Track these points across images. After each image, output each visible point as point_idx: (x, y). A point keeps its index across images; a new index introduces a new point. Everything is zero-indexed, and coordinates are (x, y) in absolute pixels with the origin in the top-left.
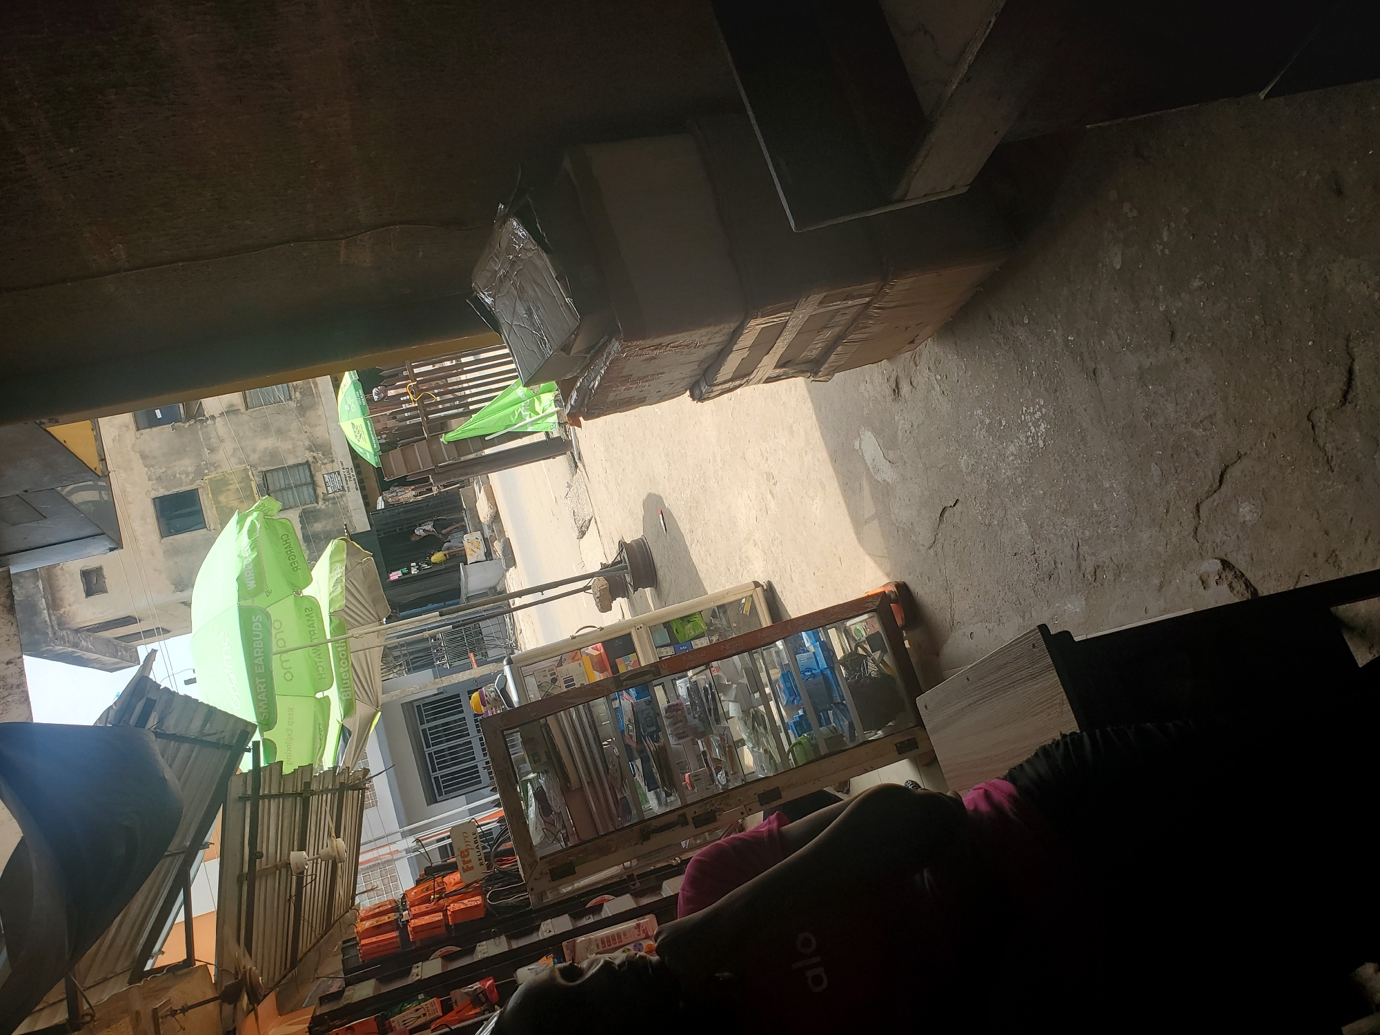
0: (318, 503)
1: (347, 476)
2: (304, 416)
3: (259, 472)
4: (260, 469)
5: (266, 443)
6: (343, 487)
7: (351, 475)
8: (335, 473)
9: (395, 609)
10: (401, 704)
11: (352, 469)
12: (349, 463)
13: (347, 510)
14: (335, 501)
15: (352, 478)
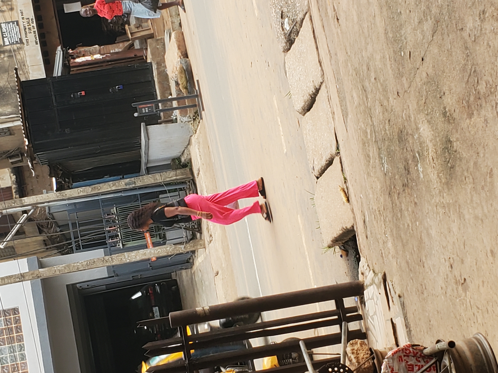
1: (27, 27)
6: (21, 39)
7: (31, 26)
8: (13, 22)
9: (69, 179)
10: (67, 286)
11: (32, 19)
12: (30, 13)
13: (24, 65)
14: (11, 54)
15: (33, 30)
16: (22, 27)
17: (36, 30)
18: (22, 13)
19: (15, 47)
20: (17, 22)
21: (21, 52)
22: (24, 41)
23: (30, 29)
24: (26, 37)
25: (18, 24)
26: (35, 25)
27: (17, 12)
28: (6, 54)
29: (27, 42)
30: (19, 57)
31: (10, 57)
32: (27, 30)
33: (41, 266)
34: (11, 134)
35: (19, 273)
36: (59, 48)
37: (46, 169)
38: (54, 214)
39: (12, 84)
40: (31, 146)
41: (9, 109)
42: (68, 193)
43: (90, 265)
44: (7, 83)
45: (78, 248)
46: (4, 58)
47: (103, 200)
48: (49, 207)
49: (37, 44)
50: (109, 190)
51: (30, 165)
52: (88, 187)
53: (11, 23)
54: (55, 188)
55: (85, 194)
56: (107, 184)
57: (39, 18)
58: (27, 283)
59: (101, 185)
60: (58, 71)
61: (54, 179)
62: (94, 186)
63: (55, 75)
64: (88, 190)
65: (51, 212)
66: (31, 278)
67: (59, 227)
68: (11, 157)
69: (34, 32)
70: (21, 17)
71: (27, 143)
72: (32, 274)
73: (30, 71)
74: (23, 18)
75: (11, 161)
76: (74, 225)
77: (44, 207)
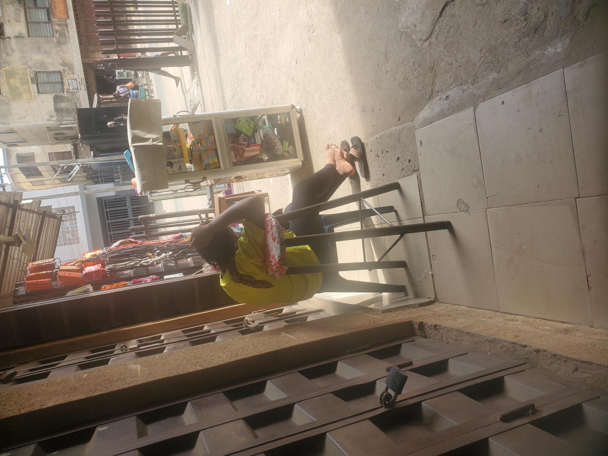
0: (63, 93)
2: (60, 47)
3: (33, 71)
4: (33, 70)
5: (37, 57)
6: (77, 87)
7: (83, 82)
8: (74, 79)
9: (98, 151)
10: (97, 198)
11: (83, 79)
12: (82, 76)
13: (79, 100)
14: (73, 94)
15: (83, 84)
16: (78, 82)
17: (85, 84)
18: (78, 75)
19: (75, 91)
20: (76, 79)
21: (78, 93)
22: (79, 88)
23: (82, 83)
24: (80, 87)
25: (76, 81)
26: (84, 81)
27: (76, 75)
28: (70, 94)
29: (81, 89)
30: (76, 95)
31: (72, 95)
32: (81, 84)
33: (85, 189)
34: (72, 129)
35: (75, 191)
36: (96, 94)
37: (88, 148)
38: (92, 167)
39: (73, 107)
40: (82, 137)
41: (71, 118)
42: (98, 158)
43: (107, 190)
44: (71, 107)
45: (102, 182)
46: (69, 95)
47: (114, 163)
48: (89, 164)
49: (85, 90)
50: (117, 159)
51: (81, 145)
52: (107, 157)
53: (73, 80)
54: (92, 155)
55: (106, 160)
56: (116, 156)
57: (86, 79)
58: (79, 197)
59: (113, 156)
60: (95, 105)
61: (92, 152)
62: (110, 156)
63: (94, 107)
64: (107, 158)
65: (90, 165)
66: (80, 194)
67: (94, 172)
68: (72, 139)
69: (84, 85)
70: (78, 77)
71: (80, 136)
72: (81, 193)
73: (82, 102)
74: (79, 78)
75: (72, 141)
76: (100, 171)
77: (87, 164)
